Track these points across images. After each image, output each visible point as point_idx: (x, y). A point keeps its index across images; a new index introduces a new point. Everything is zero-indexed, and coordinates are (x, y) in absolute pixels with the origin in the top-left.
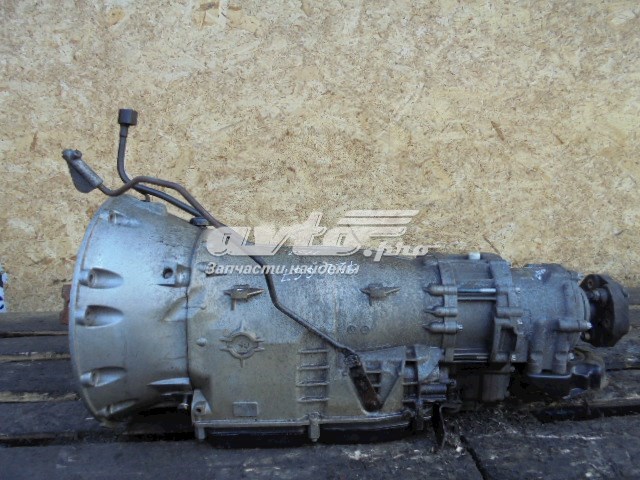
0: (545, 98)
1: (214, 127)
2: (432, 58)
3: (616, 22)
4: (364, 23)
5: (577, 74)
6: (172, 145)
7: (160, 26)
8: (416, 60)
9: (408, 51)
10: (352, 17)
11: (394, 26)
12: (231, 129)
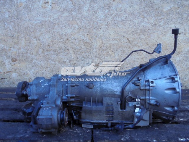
0: (143, 32)
1: (47, 37)
2: (110, 19)
3: (165, 10)
4: (90, 8)
5: (153, 25)
6: (35, 42)
8: (105, 19)
9: (103, 17)
10: (87, 7)
11: (99, 10)
12: (52, 38)
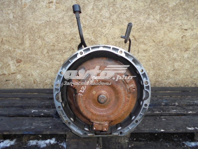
0: (149, 28)
1: (52, 37)
2: (114, 17)
3: (170, 6)
4: (94, 7)
5: (159, 21)
6: (40, 42)
7: (37, 8)
8: (110, 17)
9: (107, 15)
10: (91, 5)
11: (103, 8)
12: (56, 37)
